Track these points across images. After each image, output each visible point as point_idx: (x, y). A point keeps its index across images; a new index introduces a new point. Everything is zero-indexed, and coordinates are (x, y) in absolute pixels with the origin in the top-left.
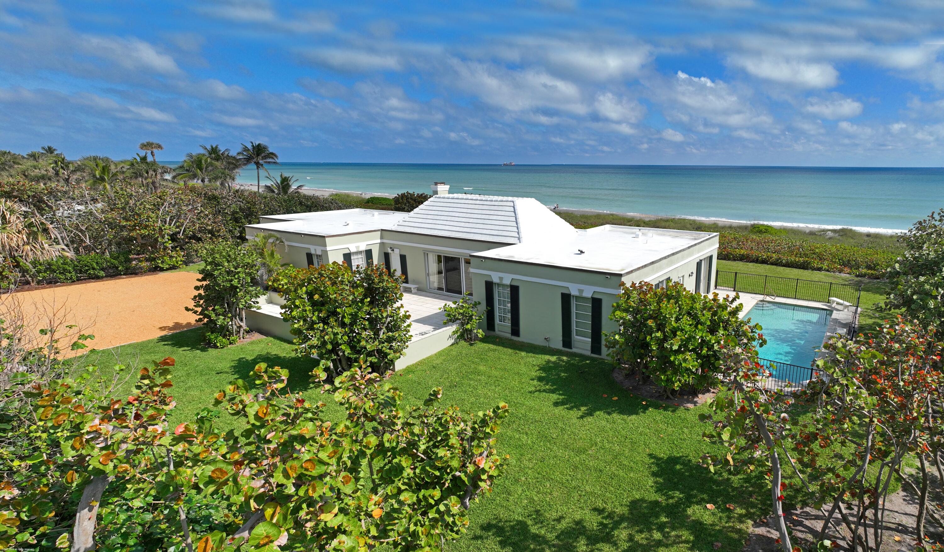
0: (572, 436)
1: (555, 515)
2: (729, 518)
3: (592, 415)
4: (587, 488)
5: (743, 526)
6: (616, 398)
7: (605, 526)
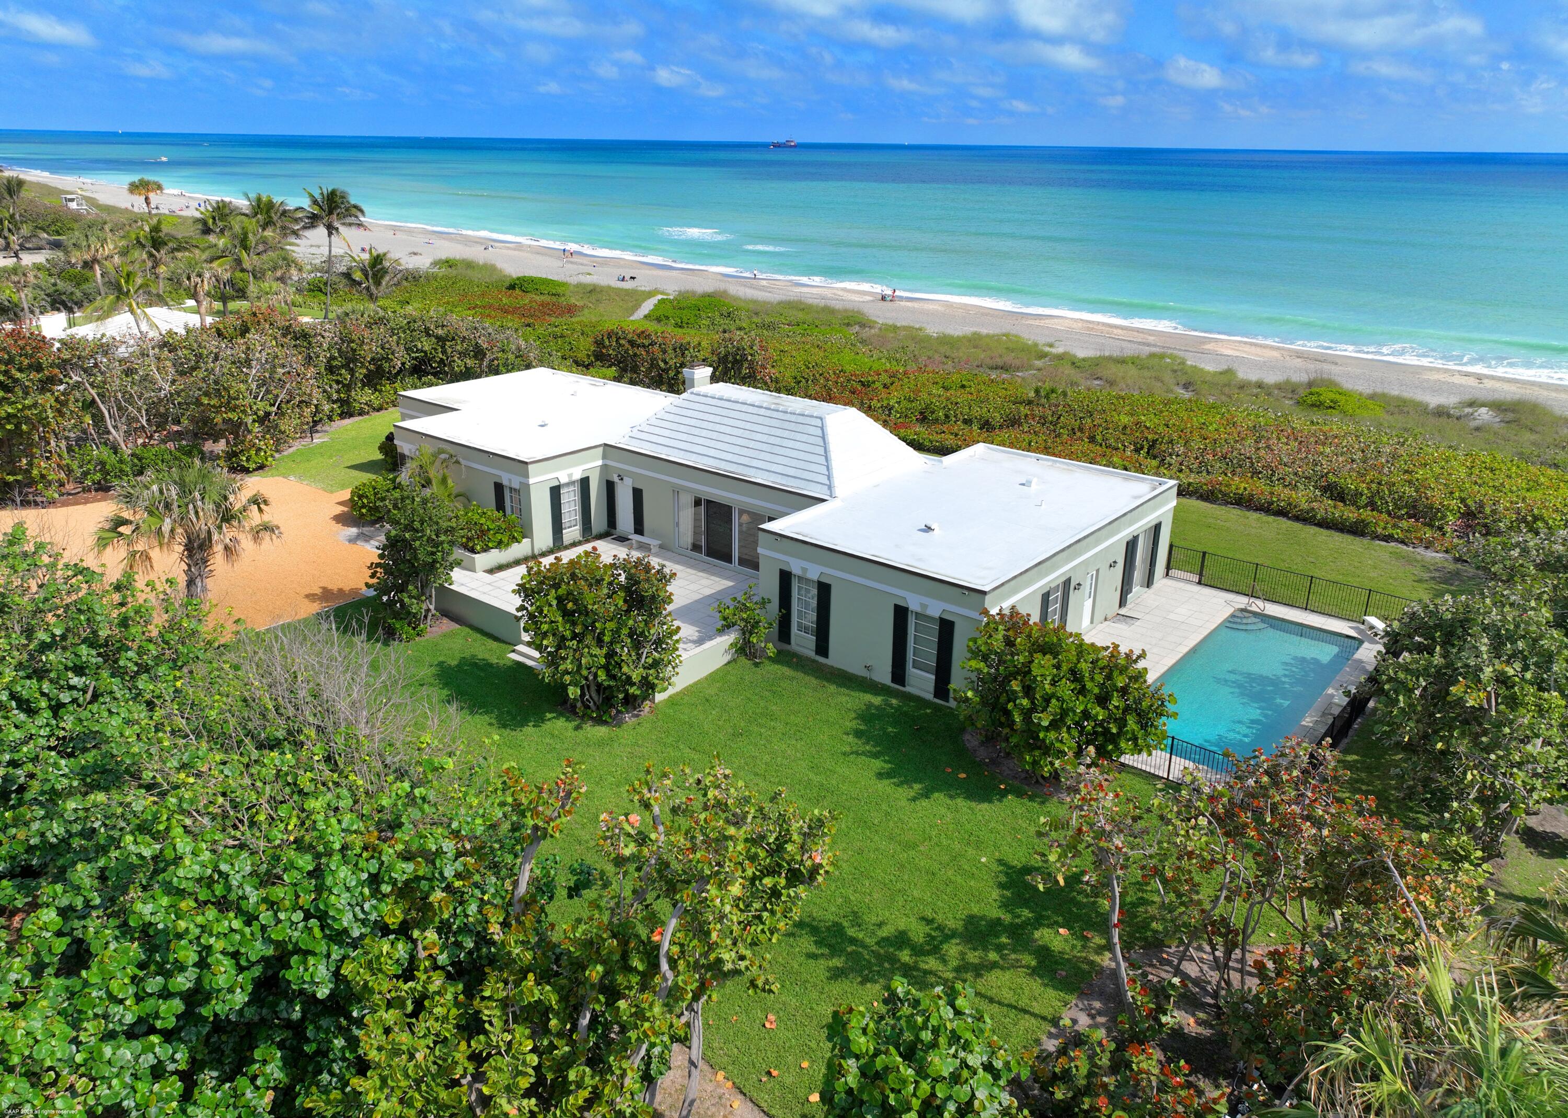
0: (899, 824)
1: (874, 919)
2: (1084, 947)
3: (927, 797)
4: (916, 893)
5: (1097, 959)
6: (963, 776)
7: (933, 938)
